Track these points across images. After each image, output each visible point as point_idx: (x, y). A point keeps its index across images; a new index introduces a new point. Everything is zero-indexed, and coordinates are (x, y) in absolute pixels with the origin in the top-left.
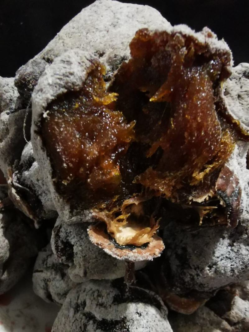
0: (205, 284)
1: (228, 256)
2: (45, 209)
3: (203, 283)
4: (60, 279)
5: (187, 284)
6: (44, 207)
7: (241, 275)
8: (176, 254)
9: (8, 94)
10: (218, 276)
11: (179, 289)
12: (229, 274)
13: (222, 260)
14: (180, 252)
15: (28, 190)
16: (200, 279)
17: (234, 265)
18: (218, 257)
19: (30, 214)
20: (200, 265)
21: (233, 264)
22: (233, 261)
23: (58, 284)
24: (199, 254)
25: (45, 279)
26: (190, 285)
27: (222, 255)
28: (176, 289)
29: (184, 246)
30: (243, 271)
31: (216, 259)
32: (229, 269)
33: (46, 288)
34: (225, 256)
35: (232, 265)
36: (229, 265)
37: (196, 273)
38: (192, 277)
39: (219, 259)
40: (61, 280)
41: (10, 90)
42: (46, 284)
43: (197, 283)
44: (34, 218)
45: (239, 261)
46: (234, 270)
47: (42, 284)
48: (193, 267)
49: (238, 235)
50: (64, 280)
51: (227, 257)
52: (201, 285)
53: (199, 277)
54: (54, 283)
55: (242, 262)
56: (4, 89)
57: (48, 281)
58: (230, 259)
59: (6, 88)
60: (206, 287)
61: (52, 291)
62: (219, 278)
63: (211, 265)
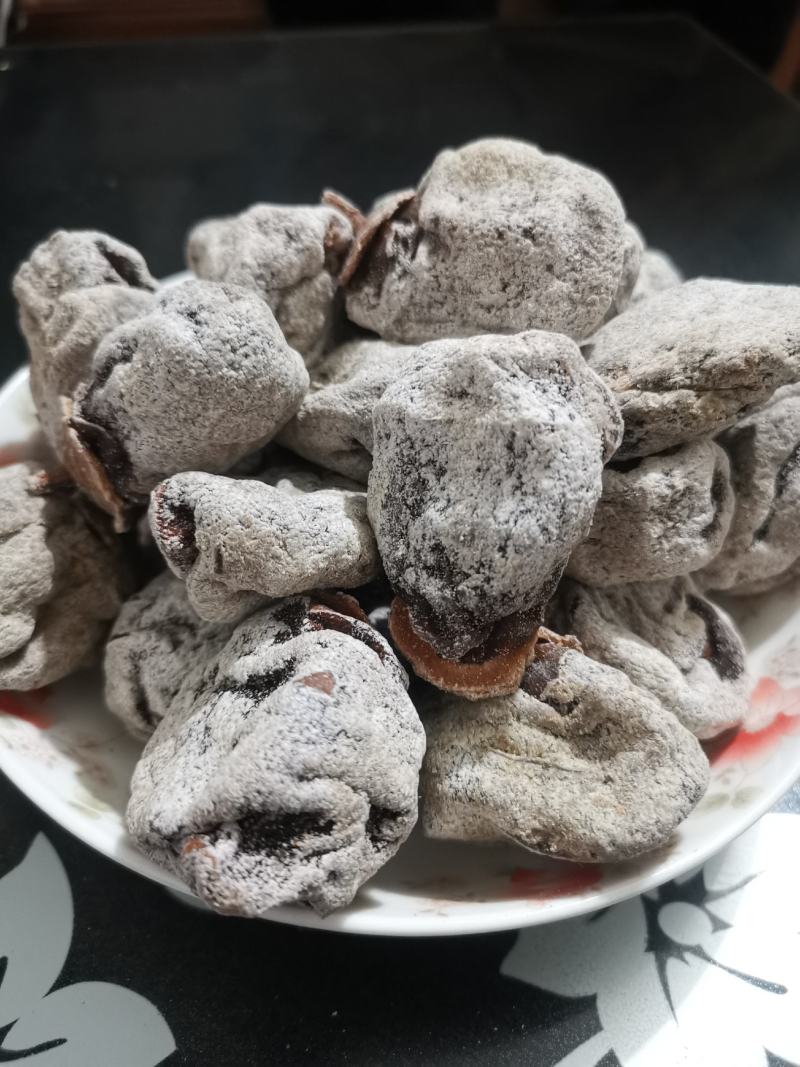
0: (510, 592)
1: (522, 508)
2: (136, 474)
3: (506, 591)
4: (169, 650)
5: (476, 614)
6: (134, 468)
7: (564, 531)
8: (426, 567)
9: (77, 259)
10: (525, 556)
11: (466, 637)
12: (541, 539)
13: (516, 522)
14: (431, 559)
15: (102, 429)
16: (495, 585)
17: (541, 518)
18: (507, 522)
19: (105, 489)
20: (482, 557)
21: (538, 516)
22: (537, 511)
23: (164, 662)
24: (469, 538)
25: (135, 654)
26: (483, 613)
27: (512, 513)
28: (461, 640)
29: (433, 542)
30: (563, 522)
31: (505, 526)
32: (535, 530)
33: (135, 677)
34: (517, 513)
35: (538, 520)
36: (533, 521)
37: (481, 577)
38: (479, 591)
39: (512, 524)
40: (171, 653)
41: (83, 253)
42: (136, 666)
43: (495, 598)
44: (113, 499)
45: (547, 505)
46: (546, 526)
47: (126, 667)
48: (471, 572)
49: (519, 461)
50: (178, 654)
51: (522, 512)
52: (505, 596)
53: (492, 583)
54: (153, 660)
55: (553, 504)
56: (72, 250)
57: (140, 658)
58: (530, 511)
59: (75, 248)
60: (516, 597)
61: (148, 680)
62: (528, 559)
63: (503, 543)
